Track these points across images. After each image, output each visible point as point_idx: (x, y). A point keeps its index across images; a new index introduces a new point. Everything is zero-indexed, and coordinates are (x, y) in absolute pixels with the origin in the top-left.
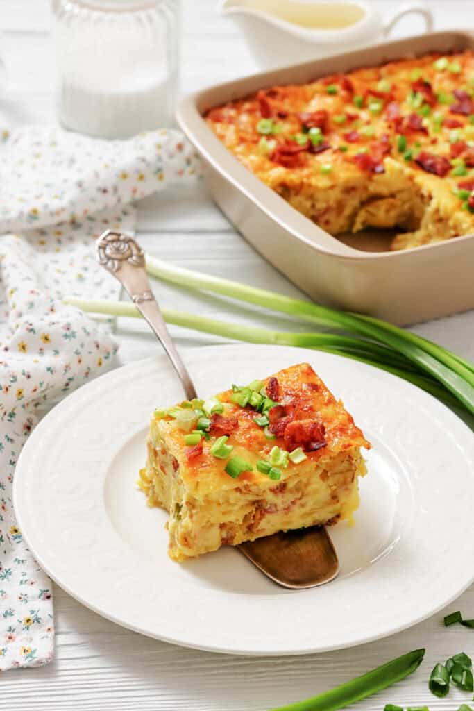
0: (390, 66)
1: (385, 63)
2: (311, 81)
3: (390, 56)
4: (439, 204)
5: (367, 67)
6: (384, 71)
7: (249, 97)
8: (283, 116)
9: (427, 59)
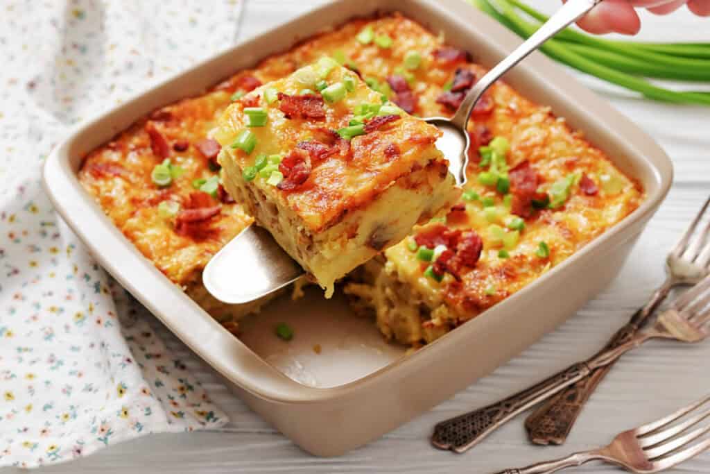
0: (305, 48)
1: (299, 44)
2: (211, 89)
3: (303, 34)
4: (396, 266)
5: (276, 55)
6: (297, 56)
7: (134, 127)
8: (181, 149)
9: (349, 29)
